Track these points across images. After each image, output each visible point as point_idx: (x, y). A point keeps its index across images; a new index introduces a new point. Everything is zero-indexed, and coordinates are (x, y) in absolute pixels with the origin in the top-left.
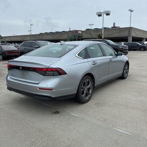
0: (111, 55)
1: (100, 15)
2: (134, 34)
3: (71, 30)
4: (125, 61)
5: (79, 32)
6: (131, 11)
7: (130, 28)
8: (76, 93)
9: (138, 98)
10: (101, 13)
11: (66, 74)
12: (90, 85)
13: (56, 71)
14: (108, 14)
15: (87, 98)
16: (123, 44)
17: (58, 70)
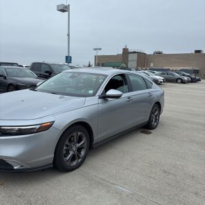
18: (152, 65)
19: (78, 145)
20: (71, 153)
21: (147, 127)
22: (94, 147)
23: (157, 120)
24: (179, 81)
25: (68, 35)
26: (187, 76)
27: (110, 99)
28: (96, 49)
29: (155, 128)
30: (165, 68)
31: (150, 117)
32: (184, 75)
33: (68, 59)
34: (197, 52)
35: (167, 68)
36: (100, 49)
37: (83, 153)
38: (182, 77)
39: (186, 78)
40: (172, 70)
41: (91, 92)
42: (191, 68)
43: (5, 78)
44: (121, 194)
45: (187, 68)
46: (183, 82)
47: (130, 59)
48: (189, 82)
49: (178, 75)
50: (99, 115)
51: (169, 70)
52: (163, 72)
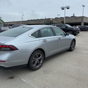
0: (62, 35)
1: (63, 9)
2: (85, 21)
3: (46, 18)
4: (72, 39)
5: (51, 19)
6: (84, 6)
7: (83, 17)
8: (27, 63)
9: (77, 67)
10: (64, 7)
11: (18, 49)
12: (41, 57)
13: (9, 47)
14: (68, 8)
15: (38, 66)
16: (78, 27)
17: (10, 46)
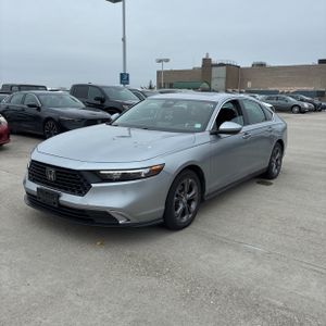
18: (249, 84)
19: (189, 196)
20: (181, 206)
21: (266, 176)
22: (206, 200)
23: (278, 166)
24: (296, 109)
25: (124, 40)
26: (307, 101)
27: (223, 135)
28: (160, 61)
29: (275, 177)
30: (271, 89)
31: (271, 161)
32: (302, 100)
33: (124, 78)
34: (321, 61)
35: (273, 89)
36: (167, 61)
37: (193, 206)
38: (300, 103)
39: (306, 105)
40: (282, 93)
41: (198, 126)
42: (311, 89)
43: (39, 109)
44: (254, 253)
45: (305, 88)
46: (302, 111)
47: (214, 75)
48: (310, 111)
49: (293, 101)
50: (211, 156)
51: (277, 92)
52: (270, 95)
